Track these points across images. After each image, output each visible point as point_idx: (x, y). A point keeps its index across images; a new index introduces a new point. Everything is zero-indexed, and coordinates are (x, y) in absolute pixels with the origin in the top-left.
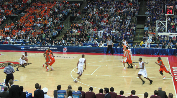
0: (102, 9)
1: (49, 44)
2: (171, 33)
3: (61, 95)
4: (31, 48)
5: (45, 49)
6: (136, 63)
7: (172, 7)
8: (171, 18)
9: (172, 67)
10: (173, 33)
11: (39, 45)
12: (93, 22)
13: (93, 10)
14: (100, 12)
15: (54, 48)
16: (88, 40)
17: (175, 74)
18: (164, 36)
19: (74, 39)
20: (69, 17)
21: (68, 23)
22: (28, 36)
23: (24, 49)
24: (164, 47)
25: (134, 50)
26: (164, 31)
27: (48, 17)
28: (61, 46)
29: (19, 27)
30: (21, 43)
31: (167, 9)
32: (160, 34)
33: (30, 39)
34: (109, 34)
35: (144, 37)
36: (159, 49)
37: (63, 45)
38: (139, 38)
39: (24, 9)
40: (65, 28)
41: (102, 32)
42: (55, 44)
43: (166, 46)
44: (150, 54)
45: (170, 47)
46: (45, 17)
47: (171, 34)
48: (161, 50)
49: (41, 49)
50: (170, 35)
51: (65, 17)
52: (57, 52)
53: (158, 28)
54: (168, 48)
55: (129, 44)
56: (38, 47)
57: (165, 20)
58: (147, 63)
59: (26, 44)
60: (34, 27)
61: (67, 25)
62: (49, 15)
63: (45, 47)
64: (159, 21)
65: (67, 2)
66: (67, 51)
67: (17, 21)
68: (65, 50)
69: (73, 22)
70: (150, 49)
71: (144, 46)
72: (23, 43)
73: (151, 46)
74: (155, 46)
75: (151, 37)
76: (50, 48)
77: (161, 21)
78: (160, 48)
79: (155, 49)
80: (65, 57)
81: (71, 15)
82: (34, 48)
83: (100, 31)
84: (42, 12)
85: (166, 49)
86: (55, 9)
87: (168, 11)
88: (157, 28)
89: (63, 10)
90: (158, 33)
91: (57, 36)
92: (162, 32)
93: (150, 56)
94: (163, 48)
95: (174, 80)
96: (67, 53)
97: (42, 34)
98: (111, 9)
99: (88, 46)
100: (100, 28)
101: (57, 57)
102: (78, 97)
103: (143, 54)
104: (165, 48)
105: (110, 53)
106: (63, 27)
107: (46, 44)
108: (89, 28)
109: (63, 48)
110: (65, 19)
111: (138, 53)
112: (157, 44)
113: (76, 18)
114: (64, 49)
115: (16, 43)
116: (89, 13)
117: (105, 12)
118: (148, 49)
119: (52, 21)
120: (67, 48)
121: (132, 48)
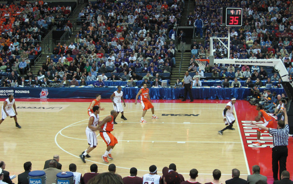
0: (112, 18)
1: (14, 84)
2: (237, 60)
3: (35, 180)
5: (5, 94)
6: (176, 115)
7: (239, 12)
8: (238, 32)
9: (242, 122)
10: (241, 60)
13: (96, 19)
14: (109, 21)
17: (246, 134)
18: (227, 65)
19: (61, 73)
20: (52, 31)
21: (49, 43)
24: (227, 85)
25: (172, 92)
26: (226, 56)
27: (11, 32)
28: (37, 87)
31: (230, 15)
32: (217, 61)
34: (126, 63)
36: (217, 89)
37: (41, 85)
38: (181, 70)
40: (43, 53)
41: (113, 58)
43: (231, 83)
44: (202, 99)
45: (238, 85)
46: (6, 33)
47: (238, 62)
48: (222, 90)
50: (237, 64)
51: (44, 32)
52: (30, 98)
53: (215, 50)
54: (235, 86)
55: (163, 81)
57: (227, 36)
58: (197, 115)
61: (48, 47)
62: (13, 29)
63: (6, 89)
64: (216, 38)
65: (46, 3)
66: (48, 97)
68: (44, 95)
69: (58, 42)
70: (201, 89)
73: (203, 84)
74: (211, 82)
75: (202, 67)
76: (16, 92)
77: (218, 38)
78: (220, 87)
79: (211, 89)
80: (44, 108)
81: (55, 28)
83: (109, 58)
85: (231, 89)
86: (25, 16)
87: (231, 19)
88: (213, 51)
89: (39, 19)
90: (215, 60)
92: (222, 58)
93: (202, 103)
94: (224, 86)
95: (246, 144)
96: (48, 101)
98: (129, 16)
100: (108, 51)
101: (29, 109)
102: (67, 182)
104: (228, 87)
105: (128, 99)
106: (41, 52)
108: (89, 52)
109: (39, 91)
110: (43, 36)
111: (180, 97)
113: (65, 34)
114: (43, 93)
116: (88, 24)
117: (117, 22)
118: (198, 89)
119: (19, 41)
120: (49, 91)
121: (170, 87)
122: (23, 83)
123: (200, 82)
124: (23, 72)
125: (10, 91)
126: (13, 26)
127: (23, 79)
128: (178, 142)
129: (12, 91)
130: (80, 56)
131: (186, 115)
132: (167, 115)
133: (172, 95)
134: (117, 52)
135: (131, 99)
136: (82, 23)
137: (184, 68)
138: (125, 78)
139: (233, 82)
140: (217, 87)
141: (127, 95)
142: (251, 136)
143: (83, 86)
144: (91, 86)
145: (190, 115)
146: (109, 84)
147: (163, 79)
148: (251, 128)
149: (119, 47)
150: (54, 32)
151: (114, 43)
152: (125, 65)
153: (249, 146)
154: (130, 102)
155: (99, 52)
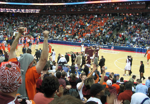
11: (98, 44)
21: (115, 32)
41: (136, 38)
52: (108, 49)
56: (97, 45)
63: (101, 45)
66: (113, 49)
69: (118, 32)
72: (89, 43)
76: (104, 46)
83: (134, 38)
96: (114, 50)
109: (111, 47)
113: (120, 29)
120: (114, 47)
125: (102, 46)
129: (103, 46)
134: (137, 36)
141: (139, 51)
143: (125, 47)
144: (127, 47)
149: (138, 35)
150: (117, 29)
151: (136, 33)
152: (139, 41)
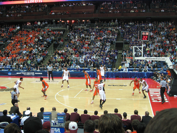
0: (83, 37)
1: (34, 70)
2: (147, 58)
4: (17, 73)
5: (30, 75)
6: (115, 86)
7: (147, 34)
8: (146, 44)
9: (149, 89)
10: (149, 58)
12: (75, 48)
13: (75, 37)
14: (81, 39)
15: (39, 73)
16: (70, 65)
17: (151, 95)
18: (141, 60)
19: (57, 64)
20: (53, 44)
21: (52, 50)
22: (14, 62)
23: (11, 74)
24: (141, 71)
25: (113, 74)
26: (141, 56)
27: (33, 44)
28: (46, 71)
29: (6, 54)
30: (8, 68)
31: (142, 35)
32: (136, 58)
33: (16, 65)
34: (90, 59)
35: (122, 62)
36: (136, 73)
38: (117, 63)
39: (10, 37)
40: (49, 54)
41: (84, 57)
42: (40, 69)
44: (128, 78)
45: (146, 70)
46: (30, 44)
47: (147, 59)
48: (138, 73)
49: (27, 75)
51: (49, 44)
53: (135, 53)
54: (145, 71)
56: (24, 72)
57: (141, 46)
58: (126, 86)
59: (12, 70)
60: (20, 54)
61: (51, 51)
62: (34, 43)
64: (136, 47)
65: (50, 30)
67: (4, 48)
69: (56, 49)
70: (128, 73)
71: (122, 70)
72: (10, 69)
73: (129, 70)
74: (132, 69)
75: (128, 61)
76: (36, 73)
77: (137, 47)
78: (137, 72)
79: (133, 73)
81: (54, 42)
82: (20, 73)
83: (82, 57)
84: (28, 39)
85: (142, 73)
86: (40, 36)
87: (144, 37)
88: (134, 53)
89: (47, 38)
91: (42, 61)
92: (139, 57)
94: (139, 71)
95: (151, 100)
97: (28, 60)
98: (91, 36)
99: (71, 71)
100: (81, 54)
103: (121, 78)
104: (141, 72)
106: (48, 54)
107: (31, 69)
108: (72, 54)
110: (49, 46)
111: (117, 77)
112: (134, 68)
113: (59, 45)
115: (3, 69)
116: (71, 40)
117: (86, 39)
118: (126, 73)
119: (37, 48)
121: (112, 72)
122: (38, 69)
123: (127, 69)
124: (39, 64)
125: (32, 73)
126: (34, 41)
127: (39, 67)
128: (117, 99)
129: (34, 73)
130: (67, 56)
131: (120, 85)
132: (111, 85)
133: (113, 76)
134: (86, 54)
135: (93, 77)
136: (68, 40)
137: (119, 62)
138: (90, 67)
139: (144, 69)
140: (136, 72)
142: (153, 96)
145: (122, 86)
146: (81, 70)
147: (109, 68)
148: (153, 92)
150: (54, 44)
153: (153, 101)
154: (92, 79)
155: (76, 54)
